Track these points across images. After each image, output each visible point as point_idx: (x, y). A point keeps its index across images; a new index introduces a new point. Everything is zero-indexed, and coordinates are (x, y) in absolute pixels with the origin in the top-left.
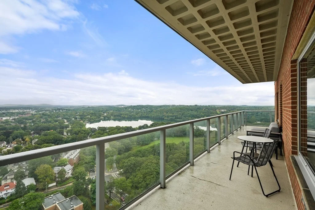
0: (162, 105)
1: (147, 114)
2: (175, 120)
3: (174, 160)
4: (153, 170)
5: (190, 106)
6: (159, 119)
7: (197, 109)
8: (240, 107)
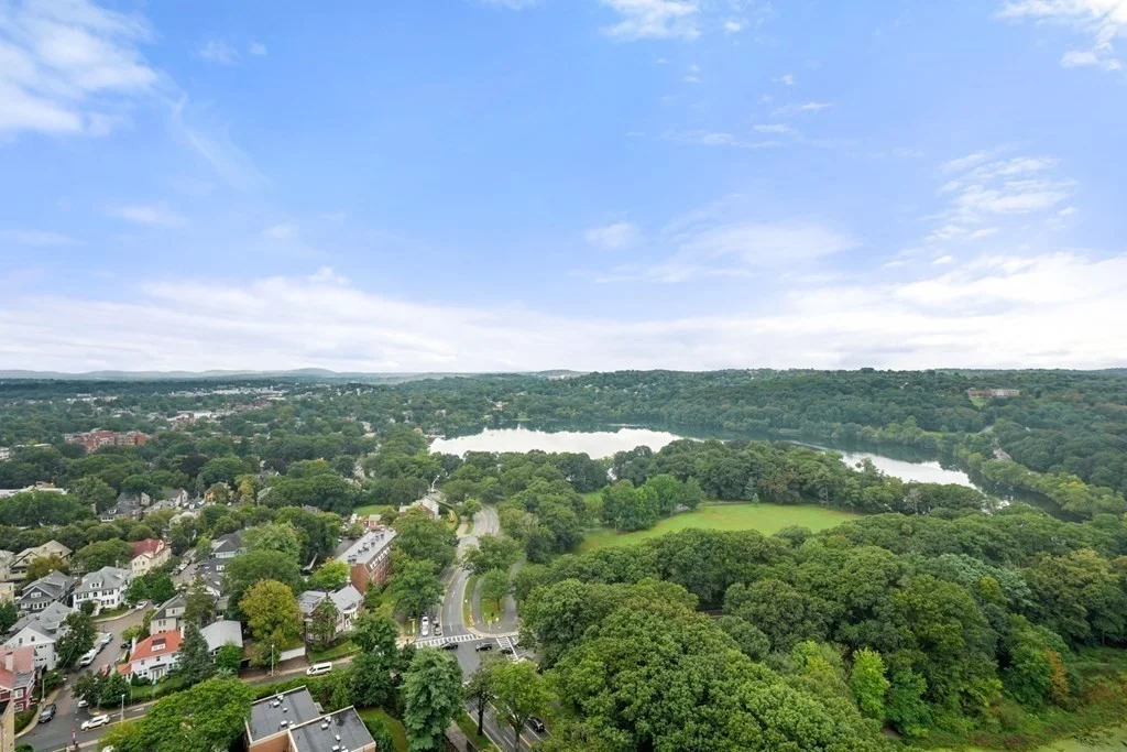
0: (717, 369)
1: (652, 407)
2: (771, 430)
3: (750, 608)
4: (650, 645)
5: (839, 372)
6: (702, 425)
7: (874, 385)
8: (1092, 378)
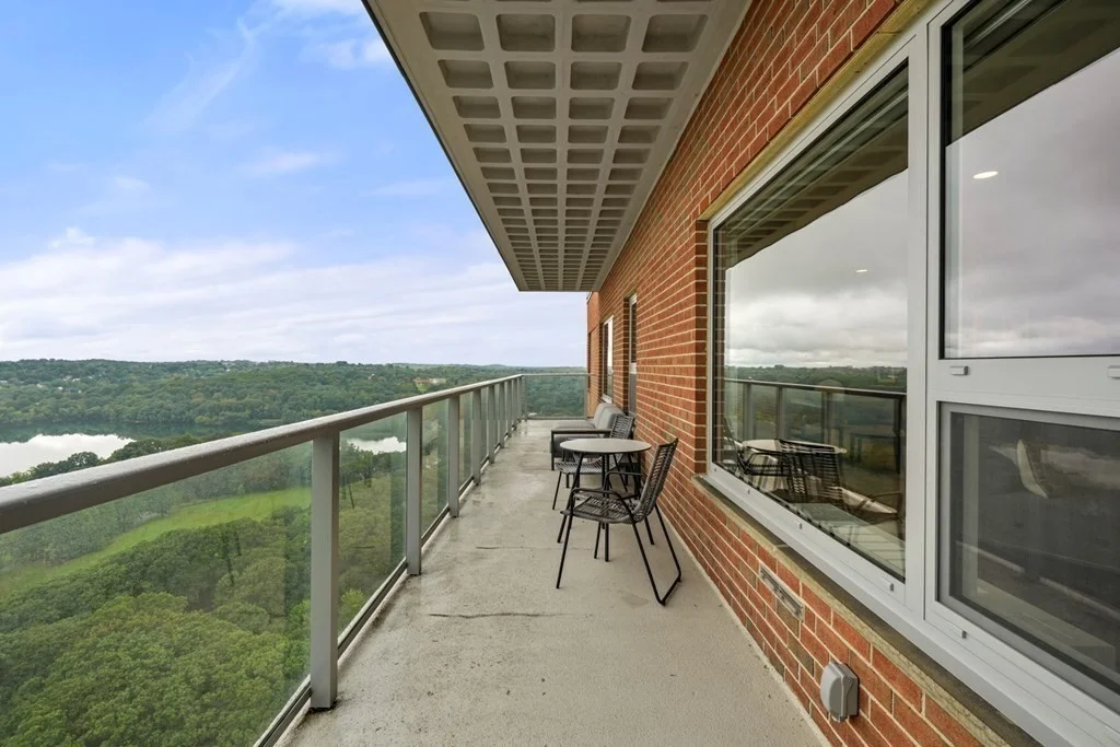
3: (245, 591)
5: (318, 364)
7: (348, 376)
